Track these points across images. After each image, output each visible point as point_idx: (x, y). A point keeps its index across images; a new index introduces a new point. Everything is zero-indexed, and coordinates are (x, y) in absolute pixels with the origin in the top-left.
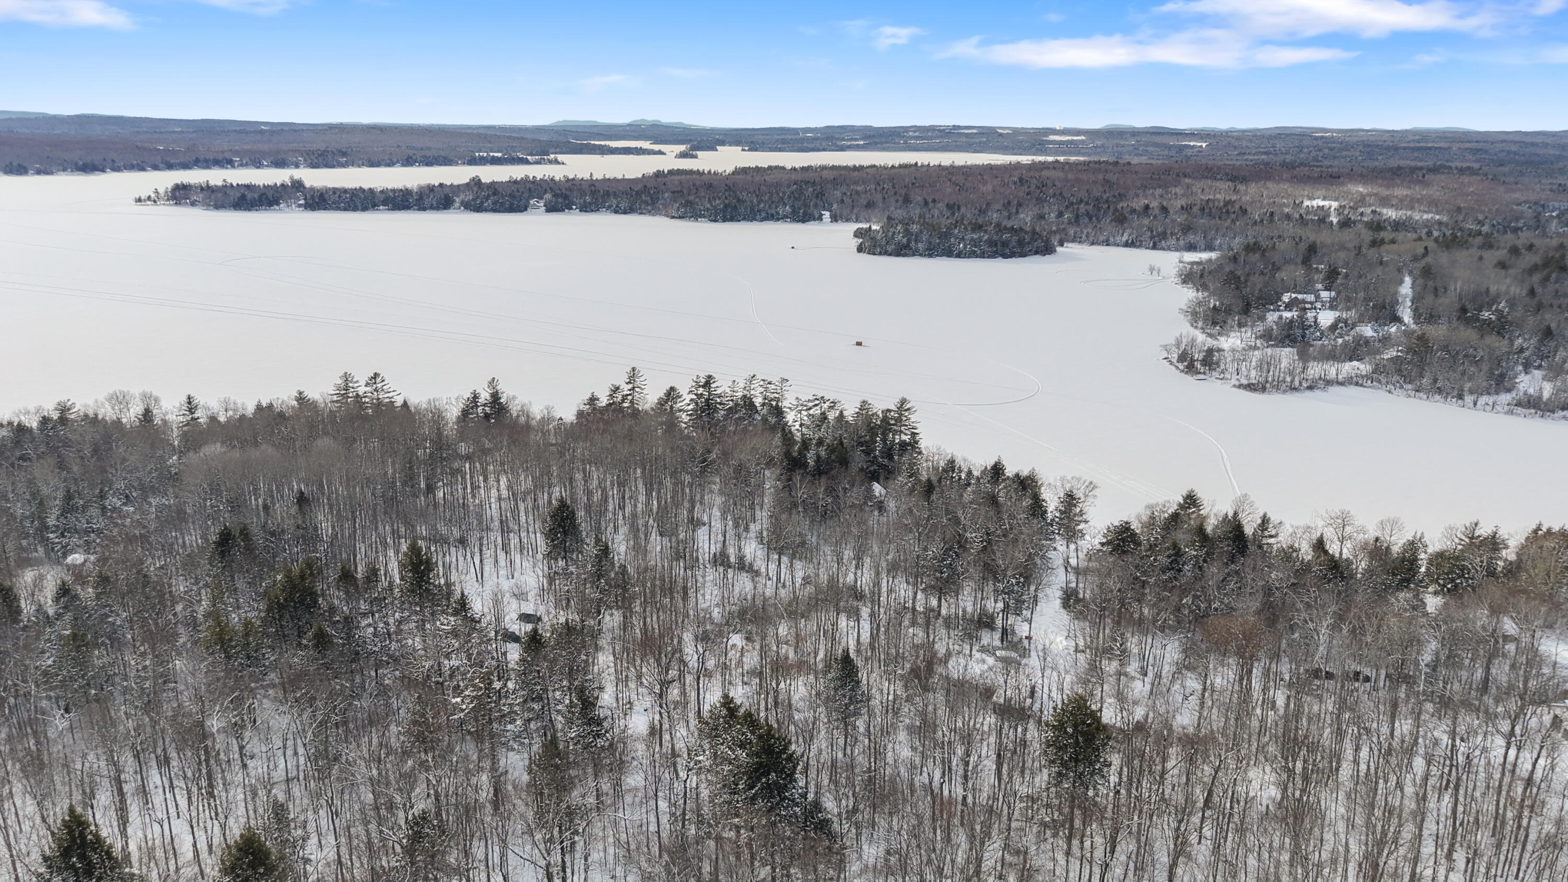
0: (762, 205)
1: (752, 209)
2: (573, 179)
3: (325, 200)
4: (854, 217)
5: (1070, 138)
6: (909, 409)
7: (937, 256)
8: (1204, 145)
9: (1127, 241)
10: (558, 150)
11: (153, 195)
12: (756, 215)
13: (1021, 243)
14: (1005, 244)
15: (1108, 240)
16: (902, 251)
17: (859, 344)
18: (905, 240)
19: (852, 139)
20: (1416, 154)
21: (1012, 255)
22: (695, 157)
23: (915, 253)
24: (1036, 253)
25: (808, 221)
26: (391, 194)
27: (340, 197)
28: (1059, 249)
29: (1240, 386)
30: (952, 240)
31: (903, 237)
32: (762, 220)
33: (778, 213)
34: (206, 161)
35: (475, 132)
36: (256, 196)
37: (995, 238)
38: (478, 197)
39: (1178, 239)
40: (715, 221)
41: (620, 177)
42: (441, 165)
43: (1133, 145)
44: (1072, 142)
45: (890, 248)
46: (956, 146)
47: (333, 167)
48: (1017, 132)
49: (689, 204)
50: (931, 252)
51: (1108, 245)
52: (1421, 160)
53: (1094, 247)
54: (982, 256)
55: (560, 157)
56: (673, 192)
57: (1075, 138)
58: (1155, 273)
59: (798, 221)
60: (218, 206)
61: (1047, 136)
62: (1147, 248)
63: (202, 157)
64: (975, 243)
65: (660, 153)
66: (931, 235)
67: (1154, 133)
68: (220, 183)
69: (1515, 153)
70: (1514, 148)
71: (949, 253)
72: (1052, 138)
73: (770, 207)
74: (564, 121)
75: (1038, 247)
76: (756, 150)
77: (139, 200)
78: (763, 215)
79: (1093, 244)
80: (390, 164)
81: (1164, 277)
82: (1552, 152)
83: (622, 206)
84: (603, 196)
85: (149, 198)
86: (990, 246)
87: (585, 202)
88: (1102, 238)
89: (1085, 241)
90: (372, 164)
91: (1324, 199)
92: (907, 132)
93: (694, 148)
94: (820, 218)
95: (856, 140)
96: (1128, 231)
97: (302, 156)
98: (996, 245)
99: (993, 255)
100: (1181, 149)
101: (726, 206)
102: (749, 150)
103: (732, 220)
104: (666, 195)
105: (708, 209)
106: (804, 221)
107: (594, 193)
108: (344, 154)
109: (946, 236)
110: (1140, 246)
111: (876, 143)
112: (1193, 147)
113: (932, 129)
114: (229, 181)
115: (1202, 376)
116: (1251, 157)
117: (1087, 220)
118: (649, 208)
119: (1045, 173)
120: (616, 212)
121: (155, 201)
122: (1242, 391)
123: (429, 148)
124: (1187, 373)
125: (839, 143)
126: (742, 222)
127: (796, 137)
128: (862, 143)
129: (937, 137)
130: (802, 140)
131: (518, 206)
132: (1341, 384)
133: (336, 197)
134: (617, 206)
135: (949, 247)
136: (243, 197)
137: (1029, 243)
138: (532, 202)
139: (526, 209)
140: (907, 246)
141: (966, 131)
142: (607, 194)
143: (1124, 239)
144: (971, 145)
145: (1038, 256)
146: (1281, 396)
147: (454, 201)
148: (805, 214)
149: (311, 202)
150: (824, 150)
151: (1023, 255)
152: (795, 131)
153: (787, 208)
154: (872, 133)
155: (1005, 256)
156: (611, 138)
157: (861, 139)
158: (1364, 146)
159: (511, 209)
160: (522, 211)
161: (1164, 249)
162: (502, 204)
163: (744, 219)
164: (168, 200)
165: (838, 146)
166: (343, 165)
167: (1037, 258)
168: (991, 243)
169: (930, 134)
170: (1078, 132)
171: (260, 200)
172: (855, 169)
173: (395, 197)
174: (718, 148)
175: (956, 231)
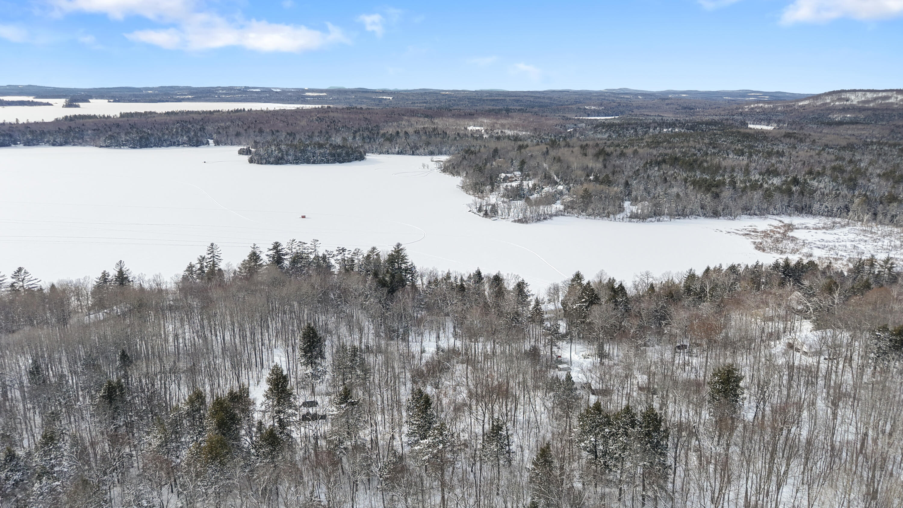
0: (166, 137)
1: (160, 139)
4: (229, 142)
5: (318, 94)
7: (301, 163)
8: (391, 98)
9: (398, 151)
13: (348, 154)
14: (339, 155)
15: (388, 151)
17: (304, 217)
18: (280, 155)
19: (182, 95)
20: (493, 103)
22: (78, 106)
23: (287, 162)
24: (356, 159)
25: (200, 145)
28: (366, 157)
29: (515, 221)
30: (308, 154)
31: (279, 153)
32: (168, 146)
33: (178, 141)
37: (333, 152)
39: (424, 149)
41: (41, 121)
43: (354, 98)
44: (320, 96)
45: (272, 160)
46: (252, 99)
49: (111, 137)
50: (297, 161)
51: (388, 154)
52: (496, 106)
53: (381, 155)
54: (328, 162)
58: (426, 167)
59: (193, 146)
62: (409, 155)
64: (323, 155)
65: (49, 104)
66: (295, 151)
67: (363, 92)
69: (533, 102)
70: (532, 99)
71: (308, 161)
72: (307, 94)
73: (172, 137)
75: (357, 156)
78: (168, 143)
79: (380, 153)
81: (432, 170)
82: (547, 101)
83: (58, 140)
84: (41, 134)
86: (332, 156)
87: (28, 139)
88: (384, 150)
91: (474, 126)
92: (218, 90)
93: (72, 101)
94: (208, 143)
95: (187, 95)
96: (398, 145)
98: (334, 156)
99: (334, 162)
100: (381, 100)
101: (141, 138)
102: (113, 102)
105: (126, 140)
106: (197, 146)
107: (32, 132)
109: (303, 151)
110: (405, 154)
111: (200, 97)
112: (386, 99)
115: (496, 219)
116: (419, 105)
120: (54, 145)
122: (517, 224)
124: (487, 218)
127: (141, 93)
128: (190, 97)
129: (238, 94)
130: (149, 95)
132: (556, 215)
134: (54, 141)
135: (307, 158)
137: (351, 154)
140: (282, 158)
141: (254, 90)
143: (397, 150)
144: (261, 98)
146: (535, 224)
148: (197, 141)
151: (350, 161)
153: (184, 138)
154: (195, 91)
155: (340, 162)
157: (189, 95)
158: (468, 99)
161: (418, 155)
163: (155, 146)
165: (175, 99)
167: (357, 162)
170: (321, 91)
174: (90, 100)
175: (309, 148)
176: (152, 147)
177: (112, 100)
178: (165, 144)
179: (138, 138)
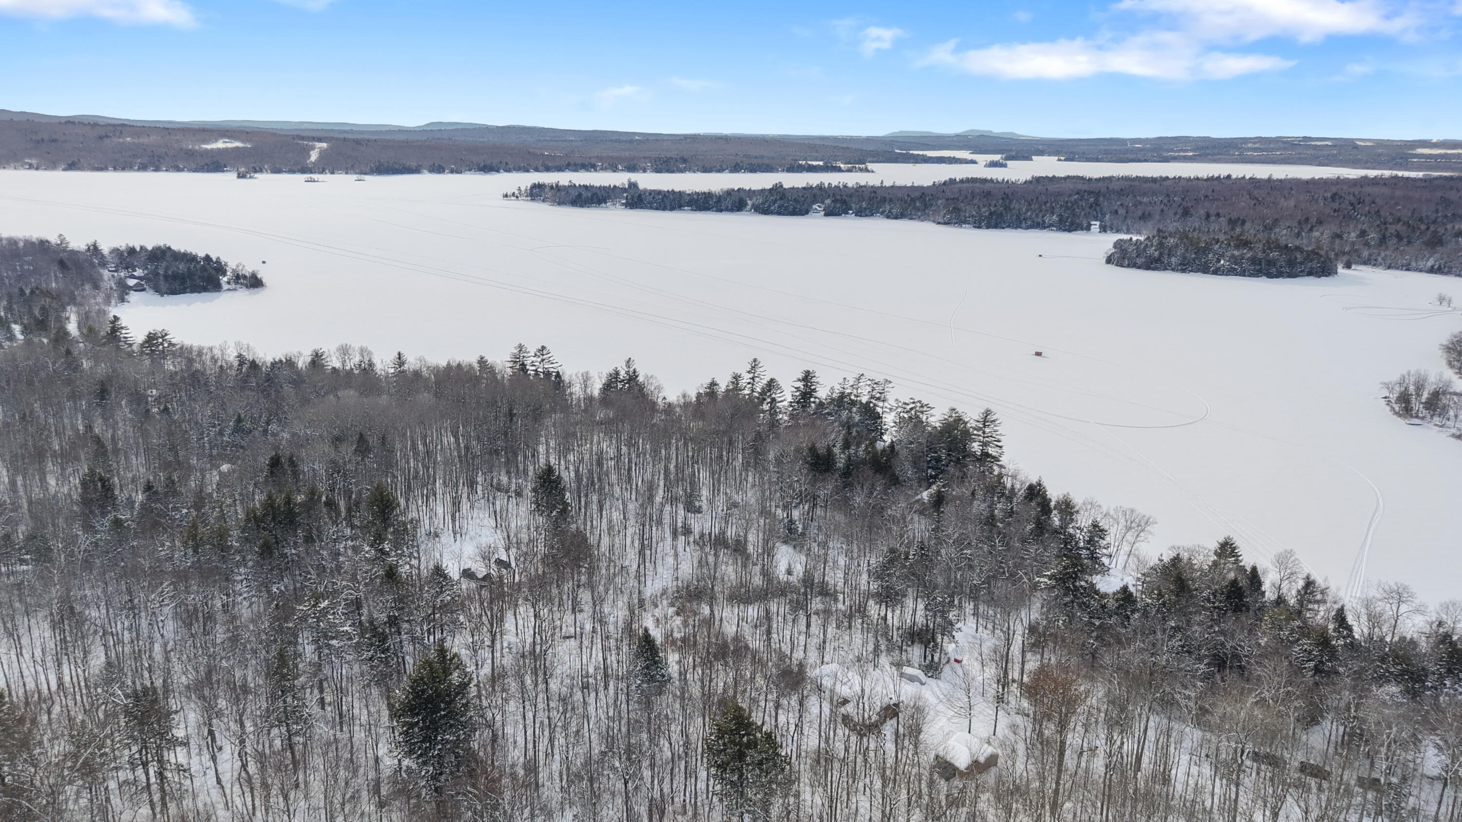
0: (1029, 214)
1: (1018, 217)
2: (865, 186)
3: (641, 200)
4: (1124, 228)
6: (994, 421)
7: (1191, 271)
9: (1432, 267)
10: (875, 159)
11: (516, 192)
12: (1021, 223)
13: (1292, 263)
14: (1271, 263)
16: (1153, 264)
17: (1038, 354)
18: (1156, 254)
19: (1172, 150)
21: (1279, 275)
22: (1005, 166)
24: (1310, 274)
25: (1075, 230)
26: (695, 197)
27: (654, 198)
28: (1341, 270)
30: (1210, 256)
31: (1155, 250)
32: (1028, 228)
33: (1044, 222)
34: (575, 165)
35: (806, 142)
36: (589, 195)
37: (1260, 255)
38: (767, 201)
40: (979, 227)
41: (909, 185)
42: (763, 172)
45: (1141, 261)
47: (673, 172)
48: (1380, 144)
49: (957, 210)
50: (1184, 267)
51: (1408, 270)
53: (1387, 271)
54: (1243, 274)
55: (870, 166)
56: (947, 199)
57: (1449, 152)
58: (1445, 303)
59: (1065, 230)
60: (561, 203)
61: (1414, 149)
63: (572, 162)
64: (1235, 260)
65: (973, 162)
66: (1187, 250)
68: (567, 184)
71: (1205, 269)
72: (1420, 151)
73: (1037, 215)
74: (901, 132)
76: (1072, 160)
77: (506, 196)
78: (1029, 223)
79: (1389, 267)
80: (720, 170)
81: (1455, 309)
83: (894, 211)
84: (879, 202)
85: (514, 194)
86: (1253, 264)
87: (860, 207)
89: (1381, 264)
90: (705, 170)
93: (1009, 158)
94: (1088, 228)
95: (1186, 151)
96: (1437, 256)
97: (651, 162)
98: (1260, 264)
99: (1257, 273)
101: (991, 214)
102: (1065, 160)
103: (996, 226)
104: (940, 201)
105: (973, 216)
108: (684, 161)
109: (1203, 251)
110: (1448, 273)
111: (1207, 155)
113: (1278, 140)
114: (573, 182)
115: (1417, 421)
117: (1395, 240)
118: (919, 214)
119: (1368, 189)
120: (888, 217)
121: (517, 197)
123: (762, 157)
124: (1400, 416)
125: (1165, 154)
126: (1007, 230)
127: (1123, 147)
128: (1191, 154)
130: (1127, 151)
131: (800, 210)
133: (650, 198)
134: (890, 212)
135: (1206, 263)
136: (580, 195)
137: (1301, 263)
138: (814, 206)
139: (807, 212)
140: (1158, 260)
141: (1319, 143)
142: (884, 200)
143: (1430, 264)
145: (1311, 277)
147: (746, 204)
148: (1072, 224)
149: (630, 201)
150: (1146, 161)
151: (1292, 275)
152: (1123, 142)
153: (1054, 217)
155: (1270, 276)
156: (933, 148)
157: (1191, 151)
159: (794, 213)
160: (803, 215)
162: (786, 208)
163: (1009, 227)
164: (527, 196)
165: (1163, 157)
166: (681, 171)
167: (1311, 280)
168: (1254, 261)
169: (1272, 146)
171: (592, 199)
172: (1154, 180)
173: (698, 200)
174: (1033, 157)
175: (1217, 247)
176: (1004, 228)
177: (1063, 158)
178: (1023, 225)
179: (987, 214)
